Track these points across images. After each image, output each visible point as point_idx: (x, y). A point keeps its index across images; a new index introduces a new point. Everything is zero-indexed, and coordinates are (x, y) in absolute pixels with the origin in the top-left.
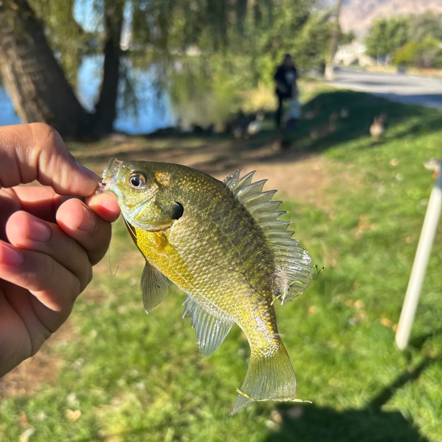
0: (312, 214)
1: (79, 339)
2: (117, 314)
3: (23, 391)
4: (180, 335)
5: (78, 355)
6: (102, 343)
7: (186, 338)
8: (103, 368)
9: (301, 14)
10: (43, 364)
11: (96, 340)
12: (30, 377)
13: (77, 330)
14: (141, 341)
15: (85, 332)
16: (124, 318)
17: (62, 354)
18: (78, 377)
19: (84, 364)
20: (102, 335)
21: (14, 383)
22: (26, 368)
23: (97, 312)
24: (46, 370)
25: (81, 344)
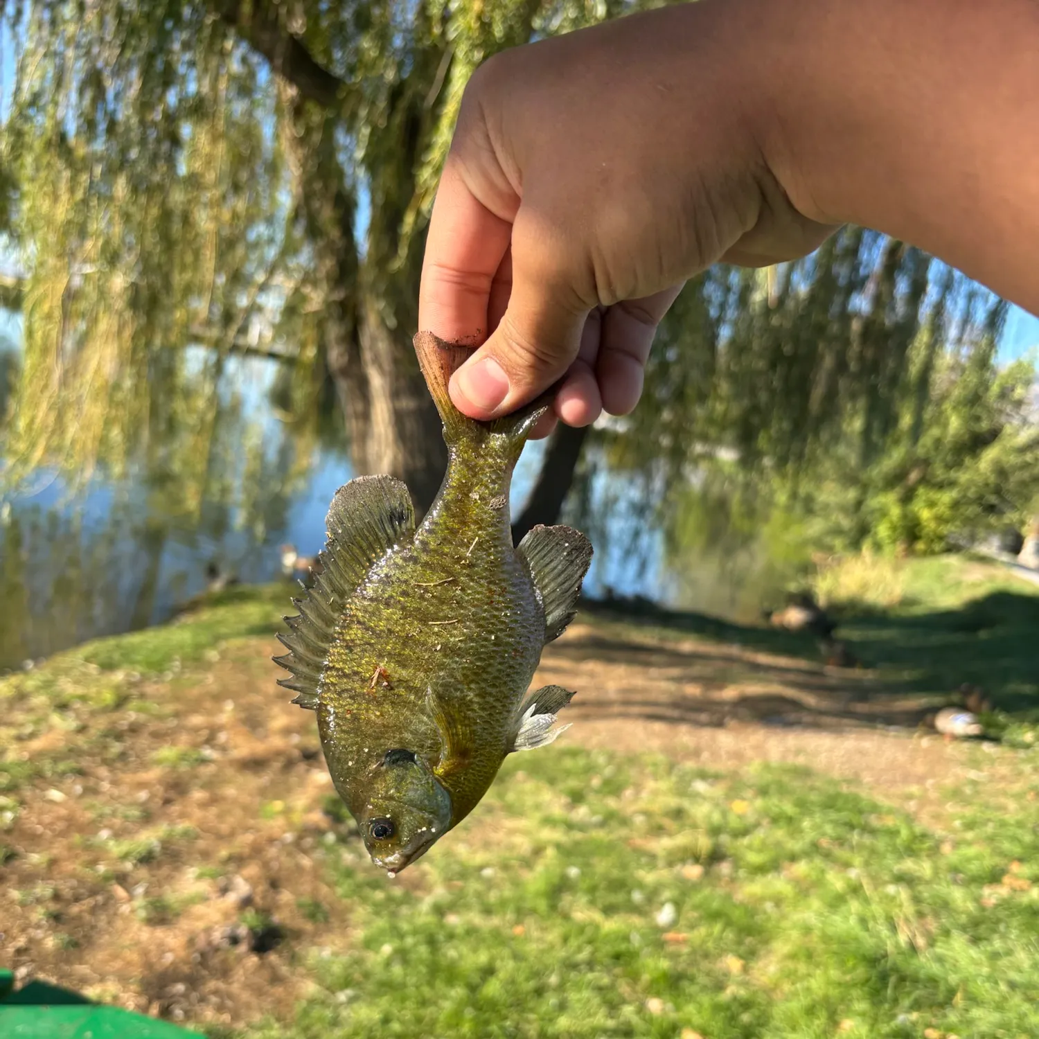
0: (904, 833)
1: (356, 953)
2: (441, 926)
3: (226, 1017)
4: (552, 1000)
5: (347, 983)
6: (397, 970)
7: (562, 1007)
8: (386, 1021)
9: (985, 425)
10: (276, 979)
11: (388, 964)
12: (245, 996)
13: (359, 934)
14: (473, 988)
15: (370, 944)
16: (451, 936)
17: (317, 974)
18: (335, 1023)
19: (352, 1000)
20: (402, 955)
21: (214, 999)
22: (243, 979)
23: (405, 910)
24: (279, 991)
25: (358, 962)
